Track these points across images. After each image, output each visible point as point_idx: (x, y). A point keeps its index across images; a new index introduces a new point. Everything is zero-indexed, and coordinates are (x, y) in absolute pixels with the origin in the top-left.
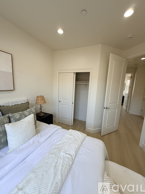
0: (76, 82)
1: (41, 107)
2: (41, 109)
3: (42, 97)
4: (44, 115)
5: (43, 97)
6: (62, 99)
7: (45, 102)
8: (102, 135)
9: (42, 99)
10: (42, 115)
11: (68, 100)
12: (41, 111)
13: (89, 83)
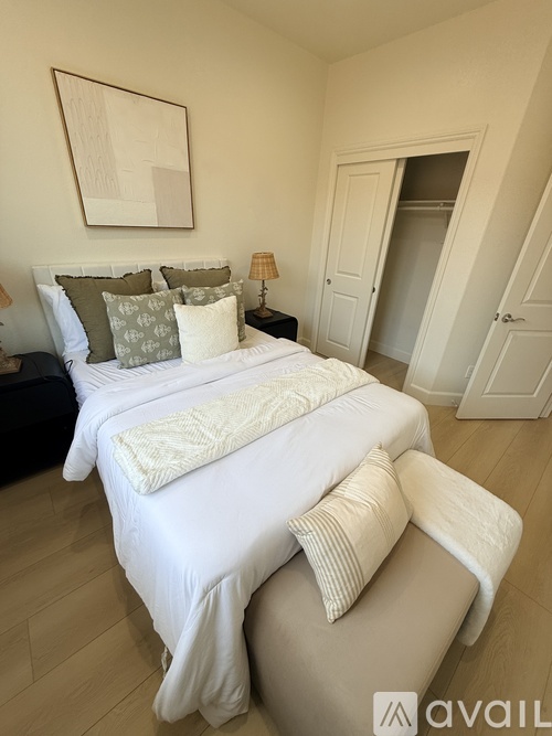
0: (399, 206)
1: (264, 289)
2: (263, 295)
3: (266, 257)
4: (271, 317)
5: (272, 256)
6: (339, 272)
7: (277, 276)
8: (458, 416)
9: (267, 263)
10: (265, 314)
11: (358, 276)
12: (263, 304)
13: (453, 205)
